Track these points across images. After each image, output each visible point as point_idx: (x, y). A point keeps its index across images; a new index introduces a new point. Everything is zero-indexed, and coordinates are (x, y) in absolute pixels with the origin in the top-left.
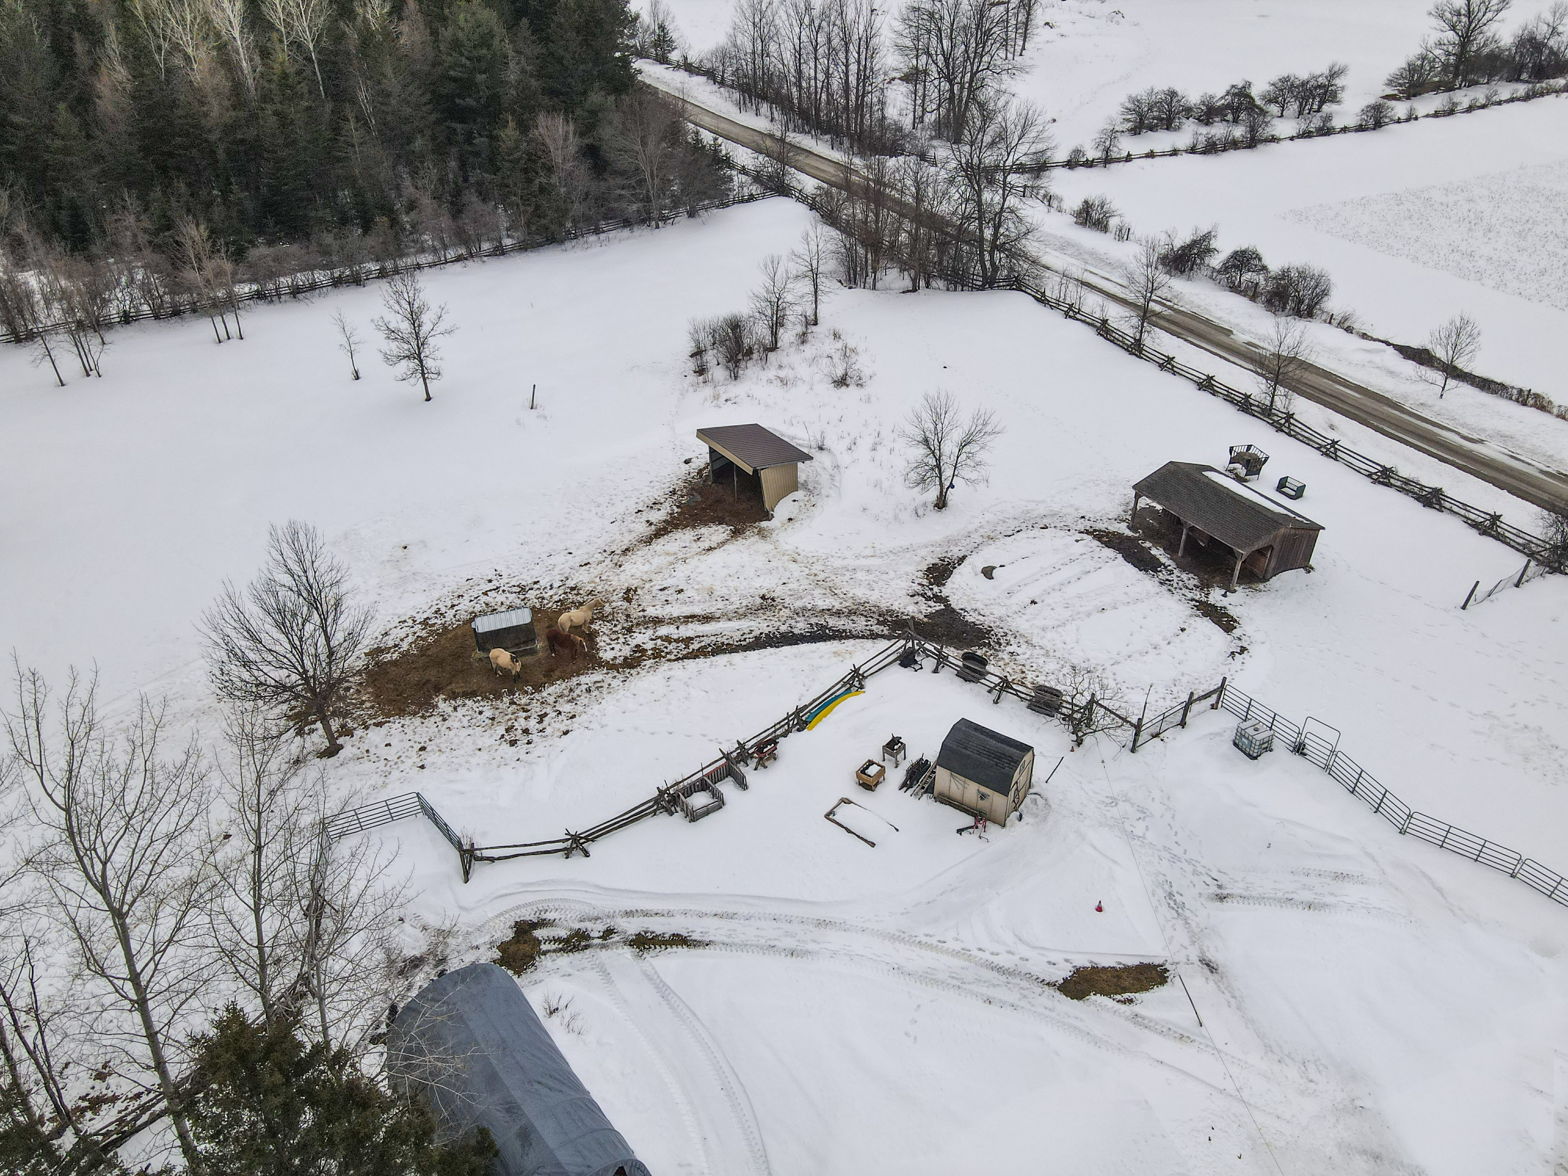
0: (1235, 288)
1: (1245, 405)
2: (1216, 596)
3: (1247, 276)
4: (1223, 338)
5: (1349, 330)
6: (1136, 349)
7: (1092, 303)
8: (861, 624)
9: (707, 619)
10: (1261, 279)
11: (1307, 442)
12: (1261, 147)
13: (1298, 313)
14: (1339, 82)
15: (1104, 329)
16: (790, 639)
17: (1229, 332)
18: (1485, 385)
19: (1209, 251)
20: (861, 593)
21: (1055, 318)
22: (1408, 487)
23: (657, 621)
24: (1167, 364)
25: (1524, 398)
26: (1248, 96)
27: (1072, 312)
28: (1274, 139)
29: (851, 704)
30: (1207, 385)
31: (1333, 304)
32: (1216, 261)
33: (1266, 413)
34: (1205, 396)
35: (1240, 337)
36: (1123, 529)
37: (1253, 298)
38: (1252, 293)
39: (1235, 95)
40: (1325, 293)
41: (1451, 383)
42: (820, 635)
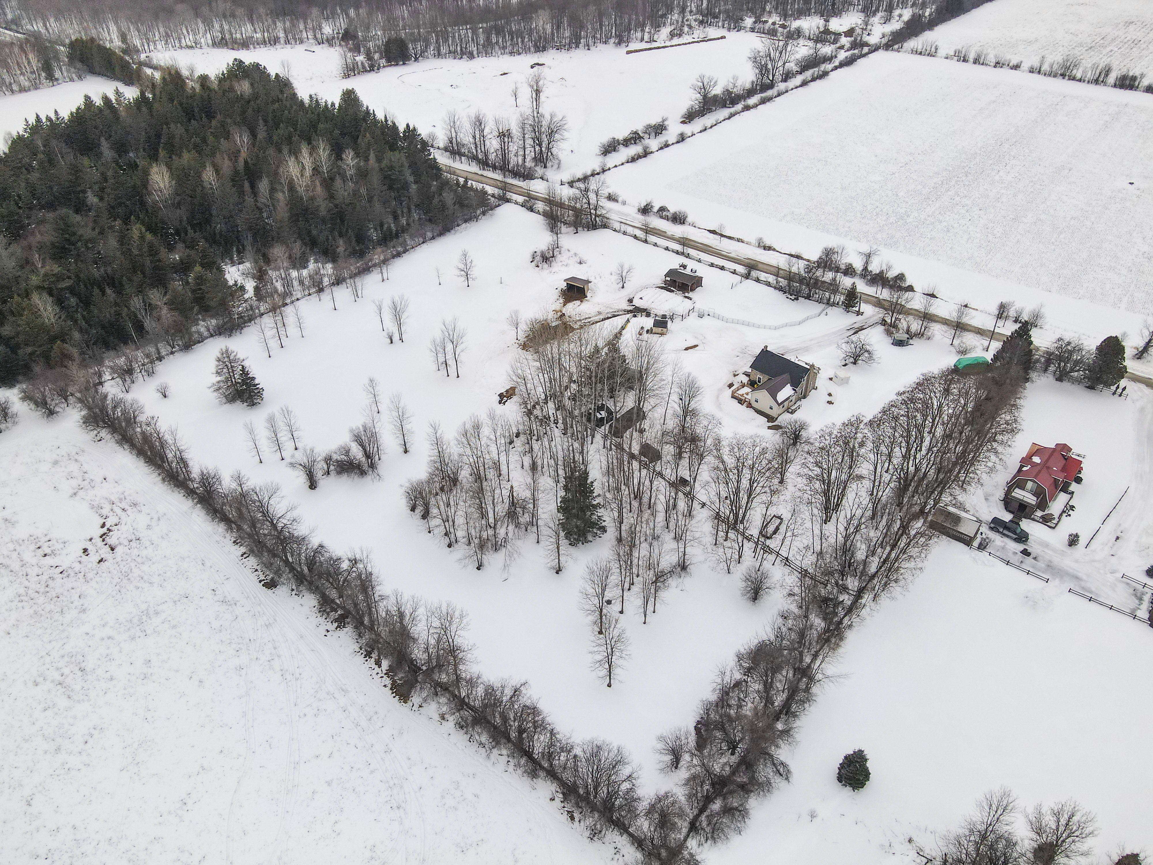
0: (661, 217)
1: (677, 253)
2: (687, 294)
3: (664, 213)
4: (664, 234)
5: (695, 227)
6: (646, 241)
7: (630, 230)
8: (621, 313)
9: (590, 318)
10: (668, 214)
11: (694, 259)
12: (648, 156)
13: (681, 223)
14: (666, 123)
15: (635, 237)
16: (608, 318)
17: (666, 232)
18: (730, 238)
19: (652, 207)
20: (617, 307)
21: (620, 235)
22: (717, 266)
23: (580, 320)
24: (655, 245)
25: (739, 240)
26: (638, 134)
27: (625, 233)
28: (652, 152)
29: (629, 325)
30: (667, 249)
31: (689, 219)
32: (655, 209)
33: (683, 254)
34: (667, 251)
35: (669, 233)
36: (663, 285)
37: (668, 220)
38: (667, 218)
39: (633, 134)
40: (686, 217)
41: (722, 238)
42: (614, 316)
